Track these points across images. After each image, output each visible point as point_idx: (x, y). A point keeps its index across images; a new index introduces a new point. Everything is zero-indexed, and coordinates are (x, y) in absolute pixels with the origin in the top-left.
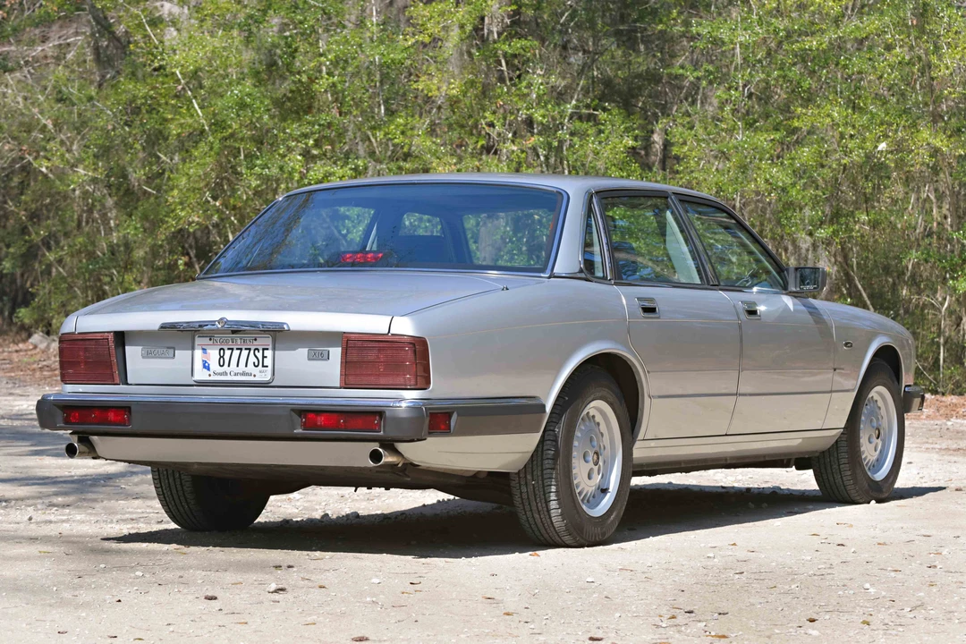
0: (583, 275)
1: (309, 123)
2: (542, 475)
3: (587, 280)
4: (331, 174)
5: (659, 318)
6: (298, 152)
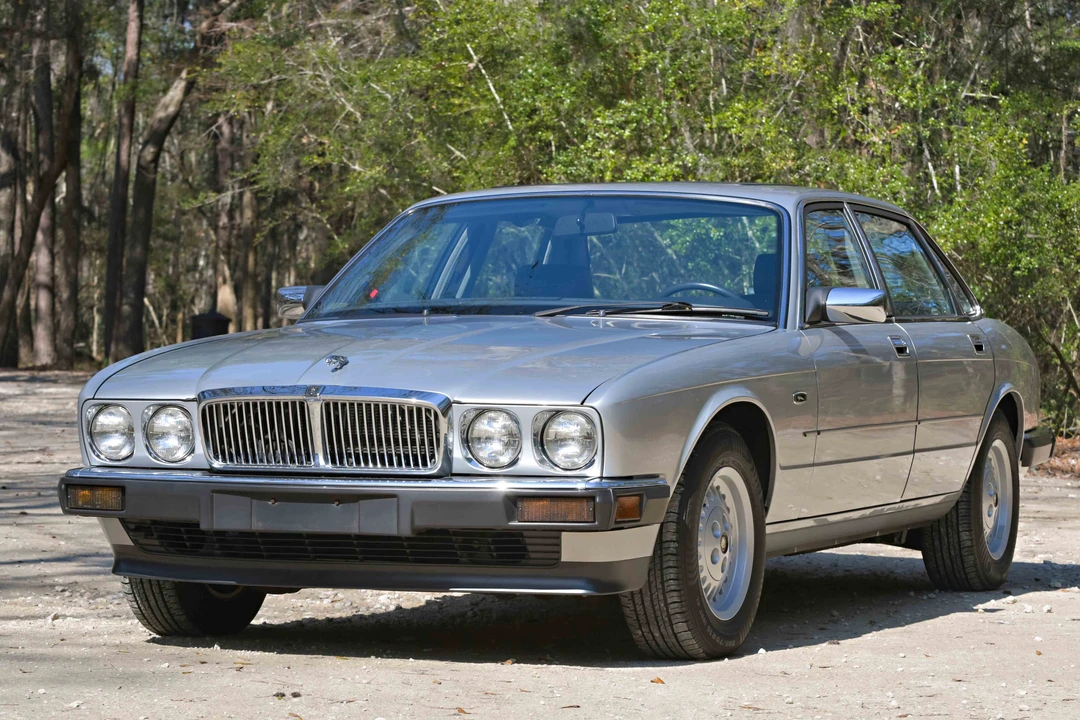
1: (625, 109)
4: (654, 173)
6: (611, 145)
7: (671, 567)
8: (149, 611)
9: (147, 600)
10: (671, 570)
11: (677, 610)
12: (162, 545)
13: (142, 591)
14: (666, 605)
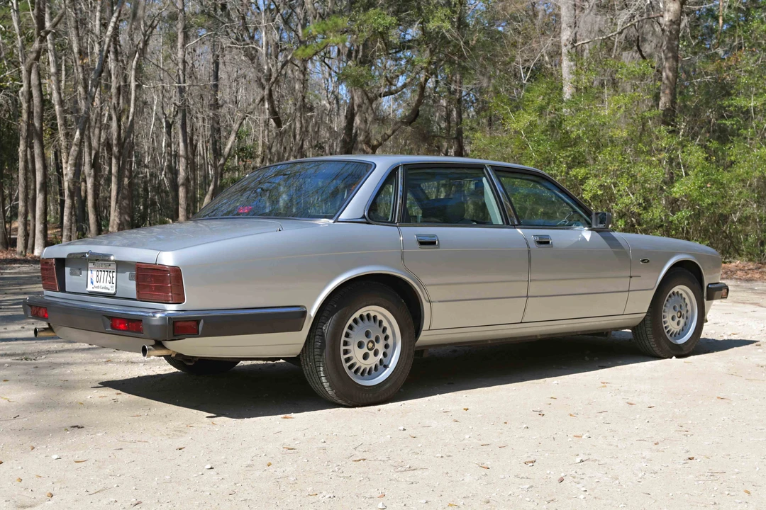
0: (364, 220)
2: (314, 359)
3: (368, 223)
5: (439, 248)
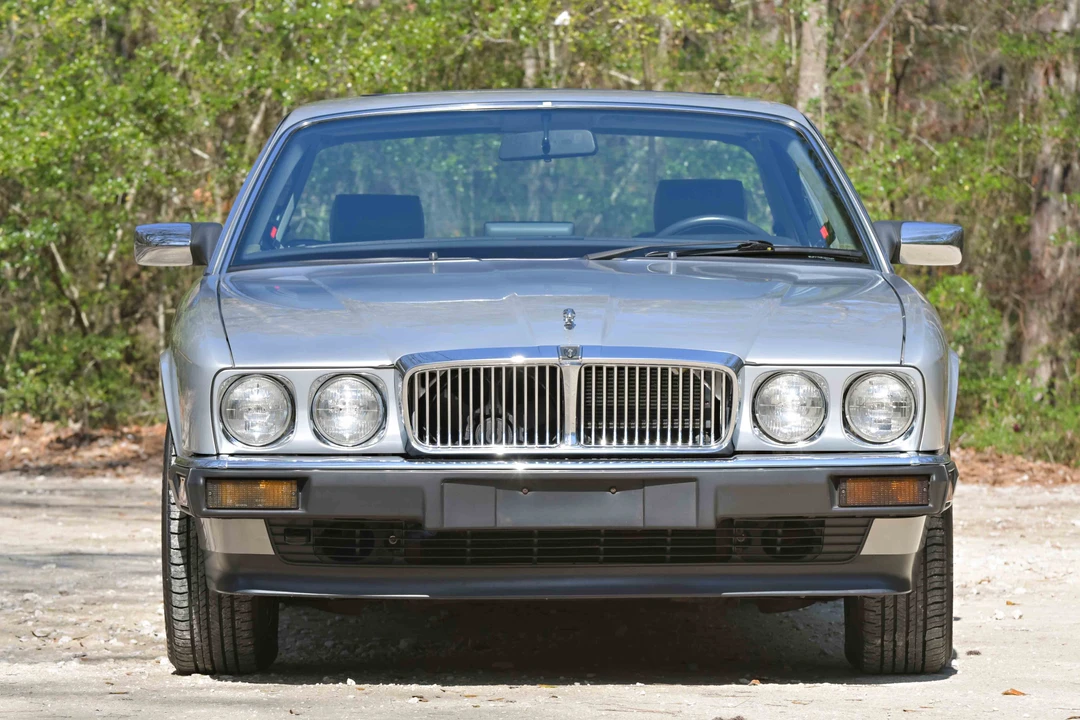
7: (936, 560)
8: (205, 643)
9: (208, 628)
10: (936, 564)
11: (937, 612)
12: (315, 554)
13: (204, 617)
14: (925, 606)
